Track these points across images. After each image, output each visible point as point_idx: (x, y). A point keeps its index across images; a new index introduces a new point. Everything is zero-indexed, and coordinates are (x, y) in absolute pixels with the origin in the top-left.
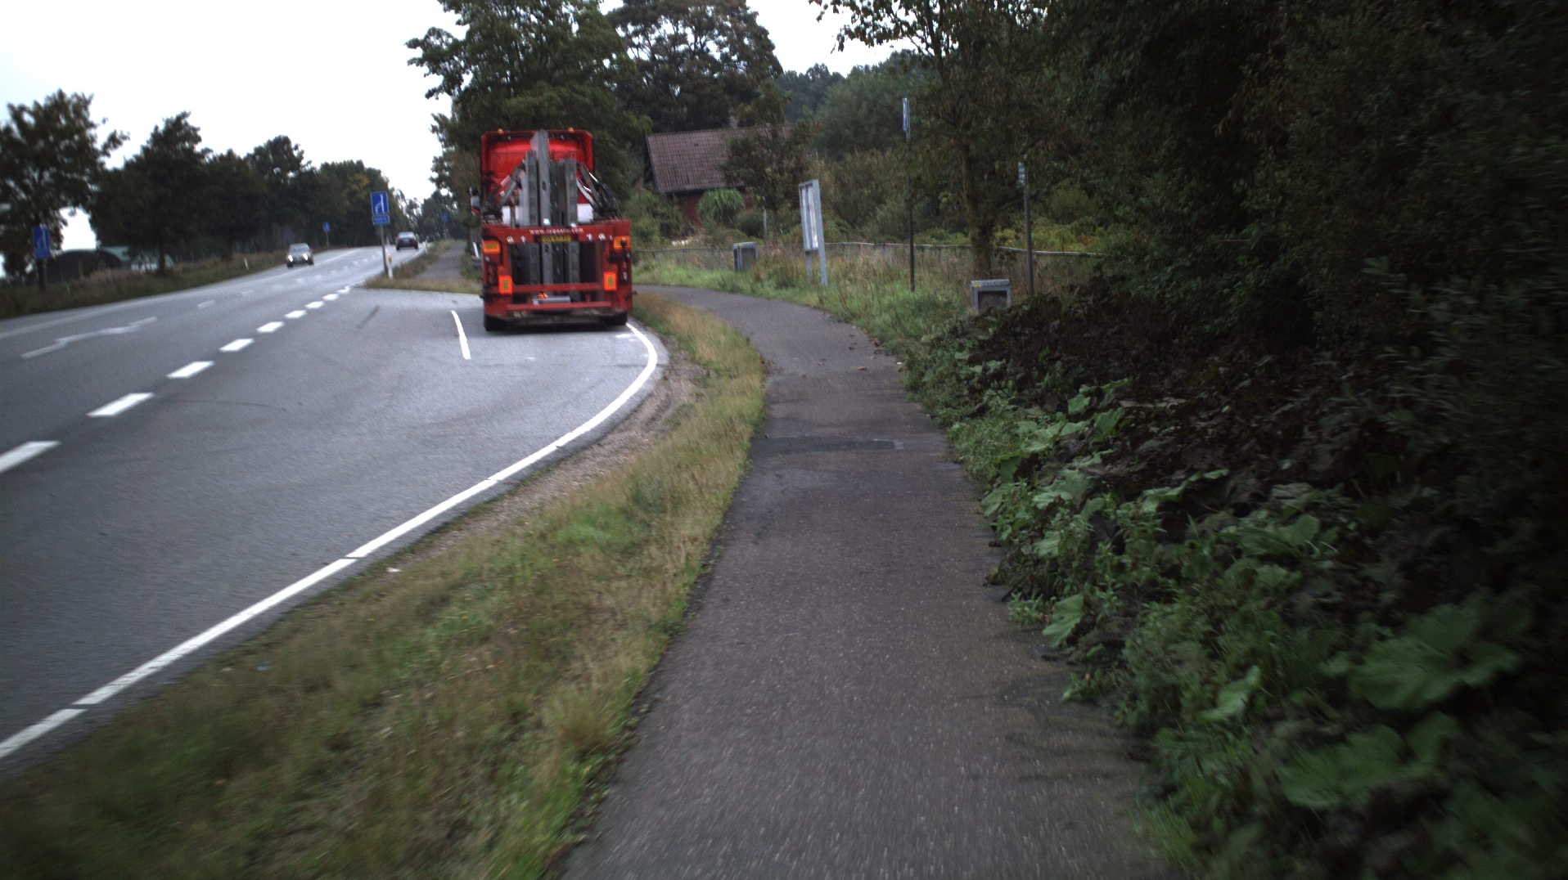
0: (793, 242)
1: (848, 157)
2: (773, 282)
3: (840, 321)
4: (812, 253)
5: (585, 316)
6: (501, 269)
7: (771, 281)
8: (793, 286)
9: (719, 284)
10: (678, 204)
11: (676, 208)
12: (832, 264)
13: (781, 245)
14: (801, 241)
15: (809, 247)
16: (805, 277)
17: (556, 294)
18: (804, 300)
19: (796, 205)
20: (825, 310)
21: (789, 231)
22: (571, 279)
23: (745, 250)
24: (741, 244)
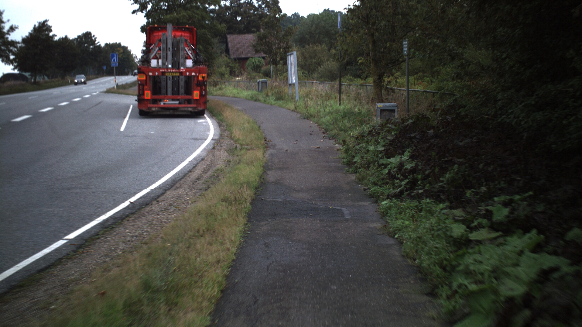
0: (284, 80)
1: (307, 47)
2: (274, 97)
3: (304, 118)
4: (292, 85)
5: (185, 111)
6: (146, 87)
7: (273, 97)
8: (283, 100)
9: (251, 97)
10: (239, 63)
11: (237, 65)
12: (300, 90)
13: (279, 81)
14: (287, 79)
15: (291, 82)
16: (288, 96)
17: (173, 100)
18: (287, 106)
19: (286, 63)
20: (297, 112)
21: (282, 75)
22: (180, 93)
23: (262, 82)
24: (261, 80)
